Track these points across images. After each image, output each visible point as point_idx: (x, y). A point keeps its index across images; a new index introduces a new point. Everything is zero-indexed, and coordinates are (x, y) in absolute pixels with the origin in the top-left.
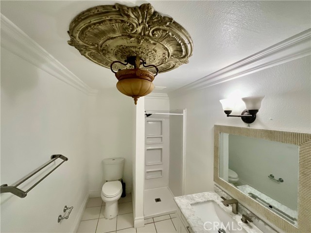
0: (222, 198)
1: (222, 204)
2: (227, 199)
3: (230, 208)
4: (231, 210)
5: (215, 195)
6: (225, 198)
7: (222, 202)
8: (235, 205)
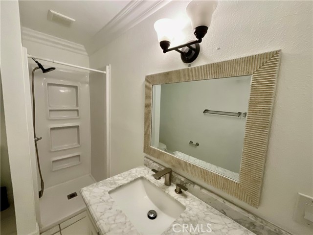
0: (153, 170)
1: (153, 178)
2: (160, 170)
3: (162, 181)
4: (164, 182)
5: (145, 169)
6: (157, 170)
7: (153, 175)
8: (168, 175)
